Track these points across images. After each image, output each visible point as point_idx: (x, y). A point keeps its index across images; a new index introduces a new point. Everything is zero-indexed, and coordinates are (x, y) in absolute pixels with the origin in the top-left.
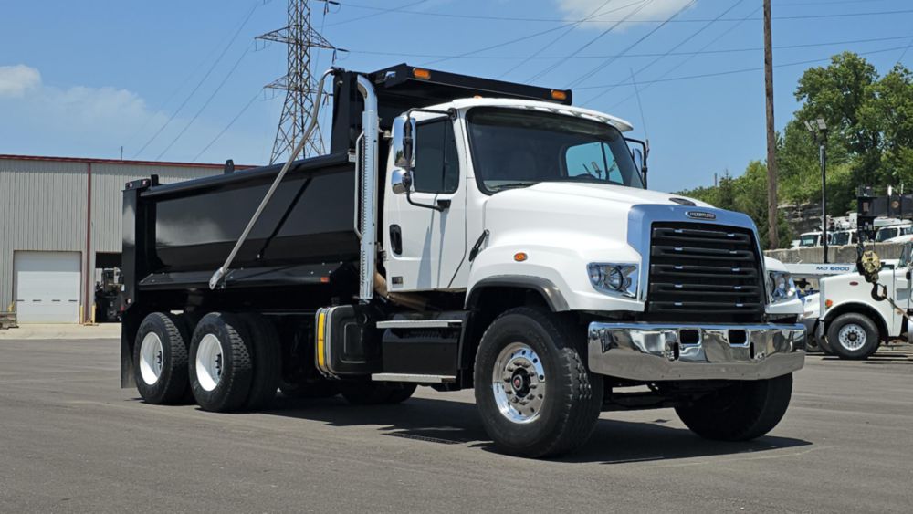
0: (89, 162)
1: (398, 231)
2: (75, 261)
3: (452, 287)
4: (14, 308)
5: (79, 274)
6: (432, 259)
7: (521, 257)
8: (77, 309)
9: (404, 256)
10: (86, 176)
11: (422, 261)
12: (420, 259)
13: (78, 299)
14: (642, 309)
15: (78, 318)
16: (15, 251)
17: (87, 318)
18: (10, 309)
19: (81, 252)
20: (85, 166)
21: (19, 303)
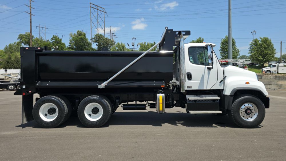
1: (190, 74)
3: (211, 89)
6: (204, 82)
7: (247, 83)
9: (192, 81)
11: (200, 82)
12: (199, 82)
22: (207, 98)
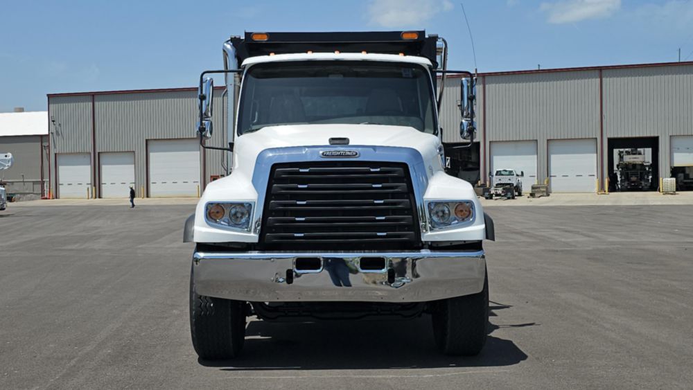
0: (600, 69)
2: (592, 146)
4: (549, 182)
5: (595, 155)
8: (595, 182)
10: (598, 80)
13: (595, 174)
14: (256, 240)
15: (596, 189)
16: (548, 140)
17: (602, 187)
18: (545, 183)
19: (596, 138)
20: (597, 72)
21: (552, 178)
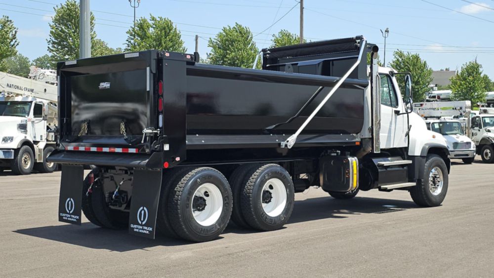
3: (397, 147)
7: (434, 137)
12: (387, 135)
22: (395, 162)
